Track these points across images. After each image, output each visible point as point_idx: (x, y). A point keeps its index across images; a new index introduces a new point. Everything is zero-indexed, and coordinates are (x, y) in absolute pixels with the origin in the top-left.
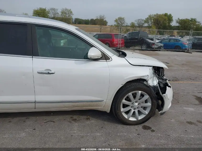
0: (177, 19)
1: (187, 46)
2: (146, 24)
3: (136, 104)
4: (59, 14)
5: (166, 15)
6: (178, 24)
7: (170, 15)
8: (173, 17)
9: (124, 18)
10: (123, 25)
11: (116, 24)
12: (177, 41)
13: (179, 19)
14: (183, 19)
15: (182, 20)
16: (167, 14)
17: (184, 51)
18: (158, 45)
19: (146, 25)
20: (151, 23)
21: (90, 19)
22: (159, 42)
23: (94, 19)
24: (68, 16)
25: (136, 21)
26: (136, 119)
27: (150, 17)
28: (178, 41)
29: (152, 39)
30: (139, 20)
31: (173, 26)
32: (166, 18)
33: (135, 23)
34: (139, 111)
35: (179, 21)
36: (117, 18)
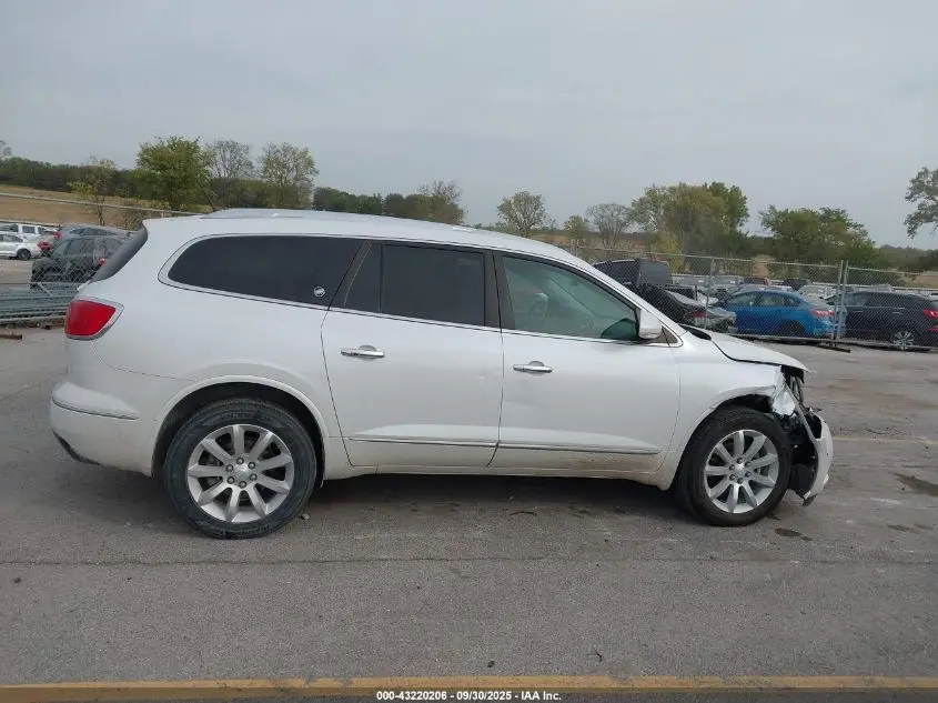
0: (766, 210)
1: (827, 322)
2: (637, 224)
3: (741, 466)
4: (252, 167)
5: (717, 189)
6: (770, 229)
7: (736, 190)
8: (745, 198)
9: (538, 198)
10: (537, 227)
11: (504, 221)
12: (787, 304)
13: (772, 208)
14: (792, 212)
15: (784, 214)
16: (721, 185)
17: (819, 342)
18: (713, 317)
19: (635, 228)
20: (658, 223)
21: (384, 196)
22: (715, 305)
23: (404, 196)
24: (296, 179)
25: (591, 211)
26: (752, 505)
27: (653, 199)
28: (792, 302)
29: (689, 293)
30: (604, 207)
31: (749, 235)
32: (719, 201)
33: (586, 221)
34: (752, 484)
35: (773, 217)
36: (510, 196)
